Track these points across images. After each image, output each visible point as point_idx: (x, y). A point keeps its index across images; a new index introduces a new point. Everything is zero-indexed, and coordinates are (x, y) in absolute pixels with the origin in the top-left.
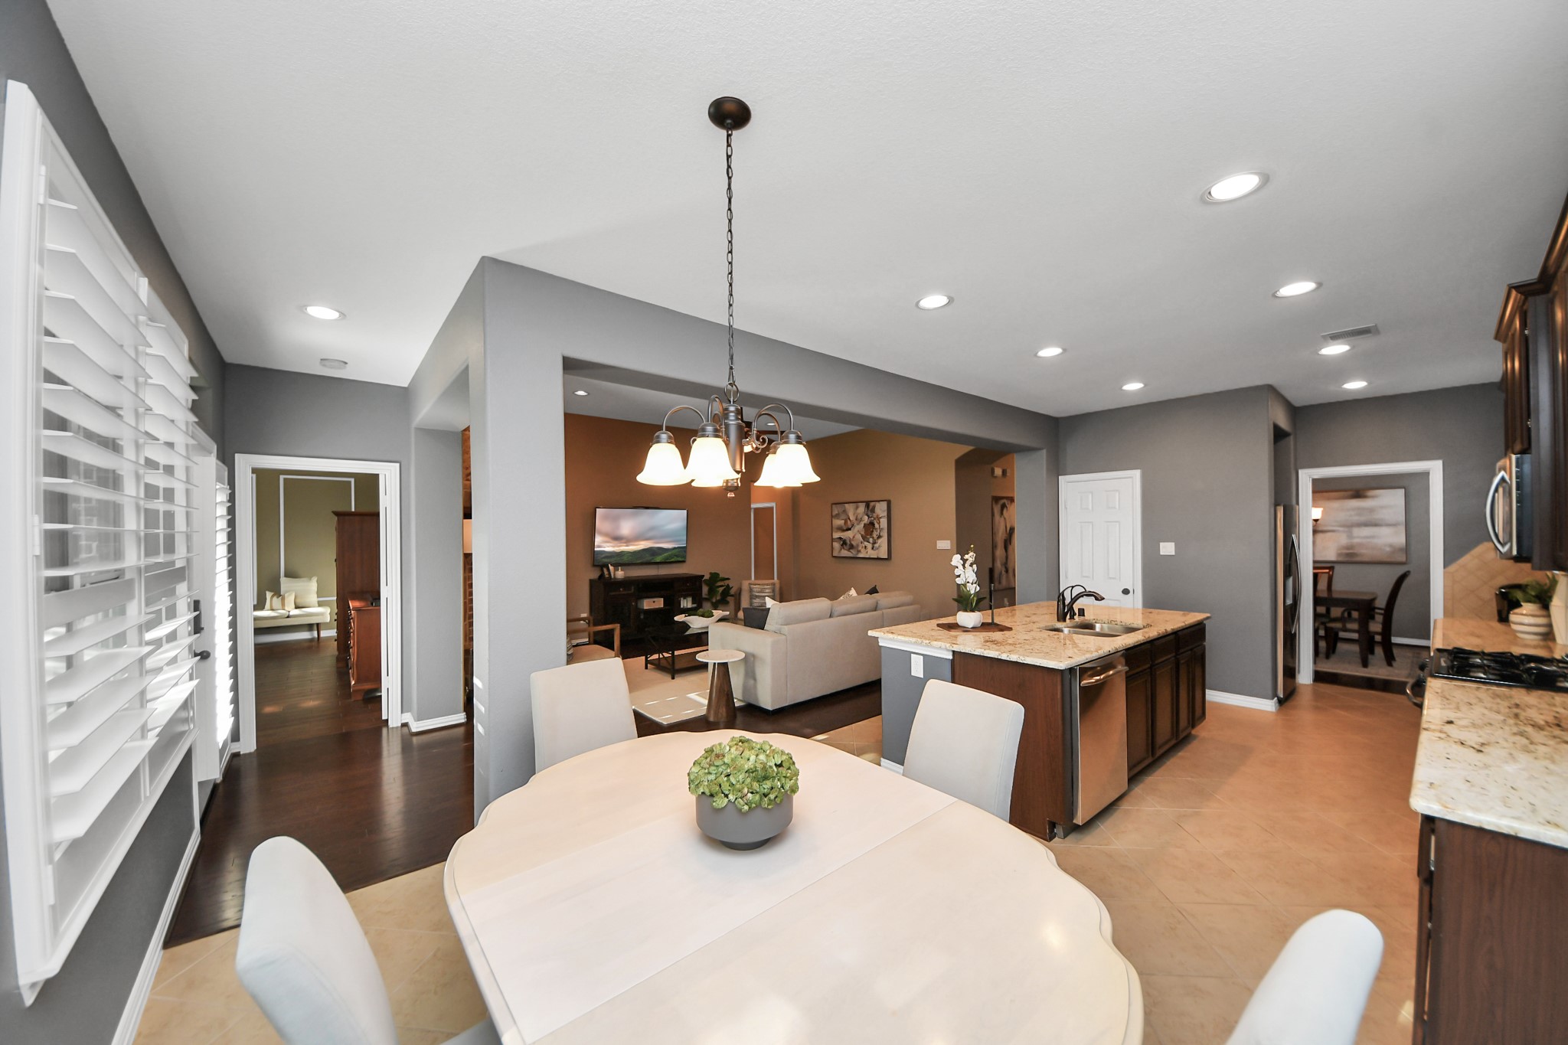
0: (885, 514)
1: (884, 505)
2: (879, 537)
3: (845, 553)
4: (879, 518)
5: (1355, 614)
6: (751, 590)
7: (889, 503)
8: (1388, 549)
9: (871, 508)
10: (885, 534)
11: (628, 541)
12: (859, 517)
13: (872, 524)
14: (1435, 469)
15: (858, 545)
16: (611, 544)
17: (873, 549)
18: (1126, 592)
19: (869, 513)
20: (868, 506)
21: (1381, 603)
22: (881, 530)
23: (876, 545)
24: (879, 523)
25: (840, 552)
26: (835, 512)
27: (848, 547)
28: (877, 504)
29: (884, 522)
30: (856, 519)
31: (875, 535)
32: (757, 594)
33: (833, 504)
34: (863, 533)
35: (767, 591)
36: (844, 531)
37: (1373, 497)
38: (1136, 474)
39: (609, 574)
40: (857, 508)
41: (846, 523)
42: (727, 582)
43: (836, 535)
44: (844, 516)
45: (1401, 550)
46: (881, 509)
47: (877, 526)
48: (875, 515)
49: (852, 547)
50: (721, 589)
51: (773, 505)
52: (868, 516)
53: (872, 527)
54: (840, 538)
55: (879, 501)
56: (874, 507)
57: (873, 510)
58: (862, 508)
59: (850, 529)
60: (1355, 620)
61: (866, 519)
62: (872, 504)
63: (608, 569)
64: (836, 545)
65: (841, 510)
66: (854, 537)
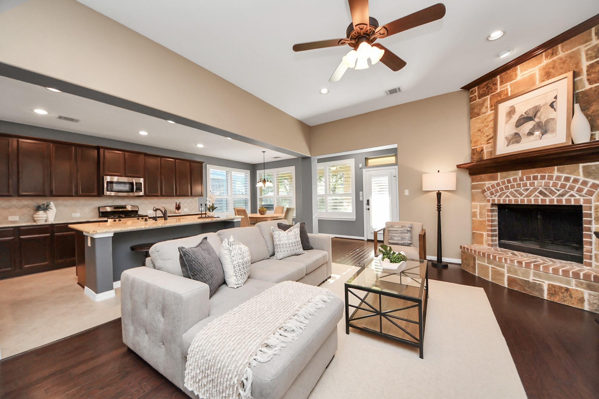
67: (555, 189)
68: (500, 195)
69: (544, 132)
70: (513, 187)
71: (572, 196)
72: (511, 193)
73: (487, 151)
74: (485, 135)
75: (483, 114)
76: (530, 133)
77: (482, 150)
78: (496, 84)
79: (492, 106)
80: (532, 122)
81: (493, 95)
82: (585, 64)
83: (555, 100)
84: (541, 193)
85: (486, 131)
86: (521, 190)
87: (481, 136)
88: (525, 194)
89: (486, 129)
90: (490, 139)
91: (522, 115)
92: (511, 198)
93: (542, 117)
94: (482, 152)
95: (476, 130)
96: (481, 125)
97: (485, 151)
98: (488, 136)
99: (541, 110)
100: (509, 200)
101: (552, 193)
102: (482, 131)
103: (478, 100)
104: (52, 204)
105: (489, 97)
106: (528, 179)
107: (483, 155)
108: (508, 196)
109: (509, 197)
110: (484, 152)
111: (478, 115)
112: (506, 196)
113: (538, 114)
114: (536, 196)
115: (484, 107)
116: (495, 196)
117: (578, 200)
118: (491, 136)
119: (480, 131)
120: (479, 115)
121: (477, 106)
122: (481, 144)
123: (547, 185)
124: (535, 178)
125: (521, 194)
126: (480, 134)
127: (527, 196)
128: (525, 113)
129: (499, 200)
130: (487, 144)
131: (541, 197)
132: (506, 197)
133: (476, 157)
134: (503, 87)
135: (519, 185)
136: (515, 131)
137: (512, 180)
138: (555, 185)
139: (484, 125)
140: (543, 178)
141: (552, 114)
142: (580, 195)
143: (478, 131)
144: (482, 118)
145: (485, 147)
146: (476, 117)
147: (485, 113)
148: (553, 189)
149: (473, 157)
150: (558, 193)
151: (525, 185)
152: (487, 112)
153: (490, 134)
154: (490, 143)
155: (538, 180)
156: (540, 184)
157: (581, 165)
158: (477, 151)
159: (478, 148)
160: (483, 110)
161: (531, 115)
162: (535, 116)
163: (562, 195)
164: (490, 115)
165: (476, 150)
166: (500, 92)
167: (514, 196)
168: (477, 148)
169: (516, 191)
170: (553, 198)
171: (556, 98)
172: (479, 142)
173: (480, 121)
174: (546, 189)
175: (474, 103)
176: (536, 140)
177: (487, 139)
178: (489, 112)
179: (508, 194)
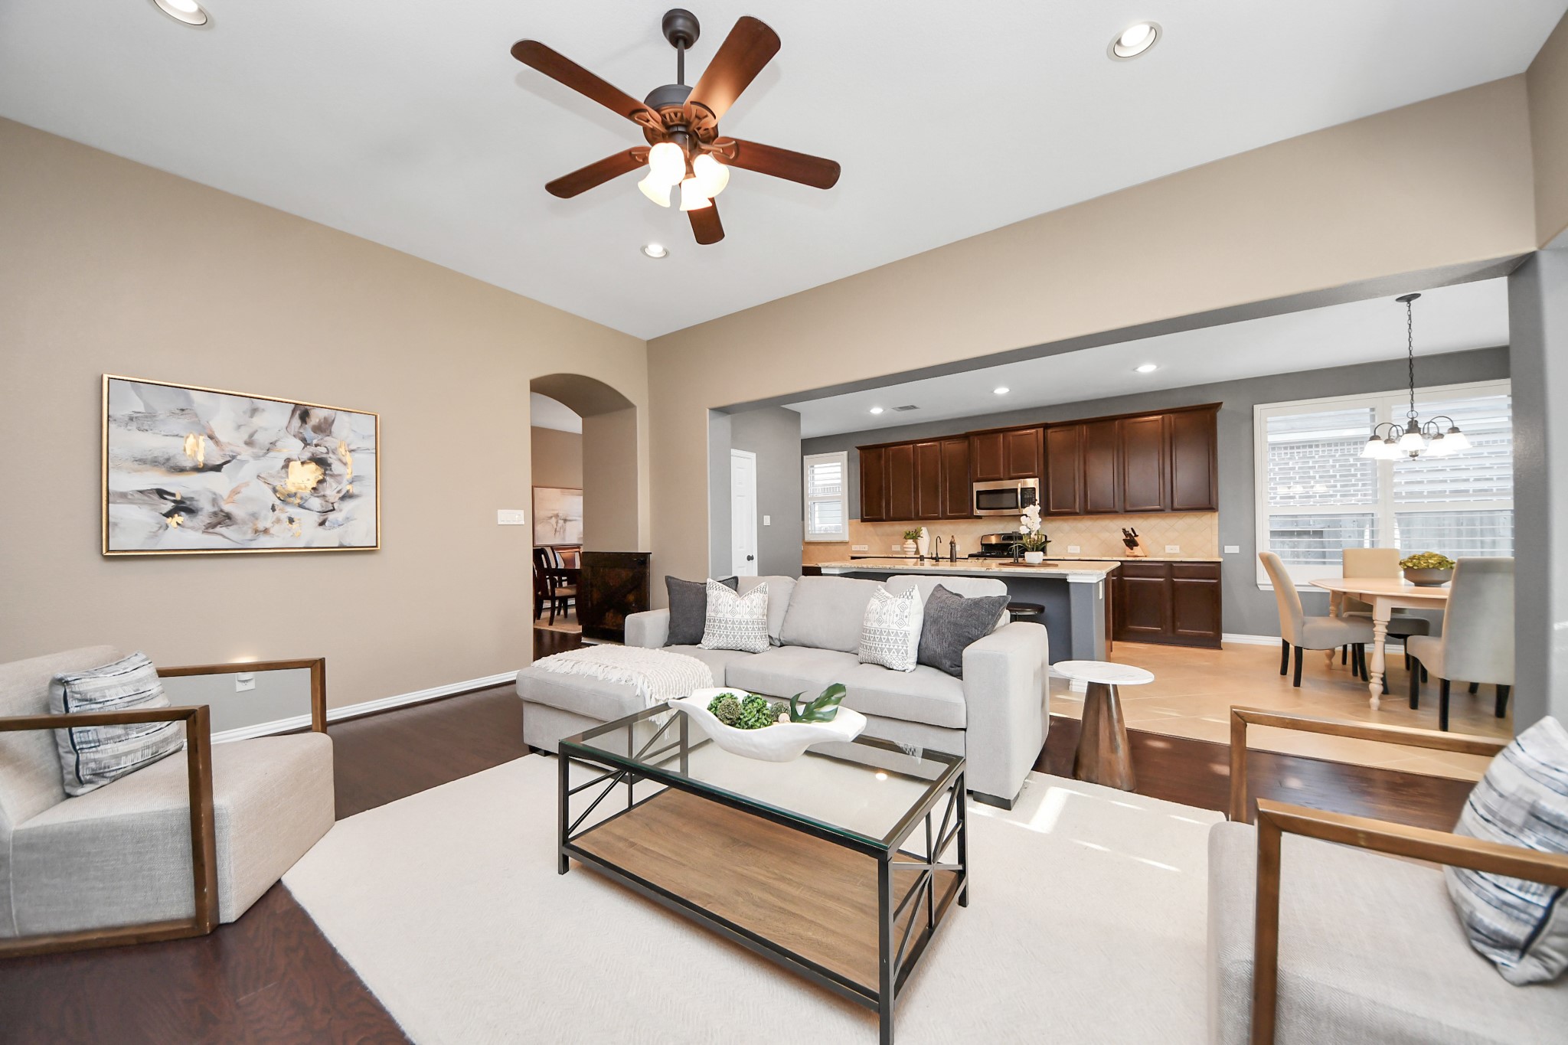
2: (347, 496)
3: (183, 534)
12: (262, 438)
13: (319, 461)
15: (254, 516)
17: (322, 525)
19: (308, 433)
20: (302, 410)
27: (203, 519)
29: (365, 460)
30: (249, 443)
31: (331, 489)
40: (254, 411)
47: (337, 469)
48: (330, 442)
49: (226, 519)
52: (304, 440)
53: (316, 469)
54: (161, 493)
57: (324, 428)
58: (276, 412)
61: (294, 447)
66: (235, 492)
104: (924, 531)
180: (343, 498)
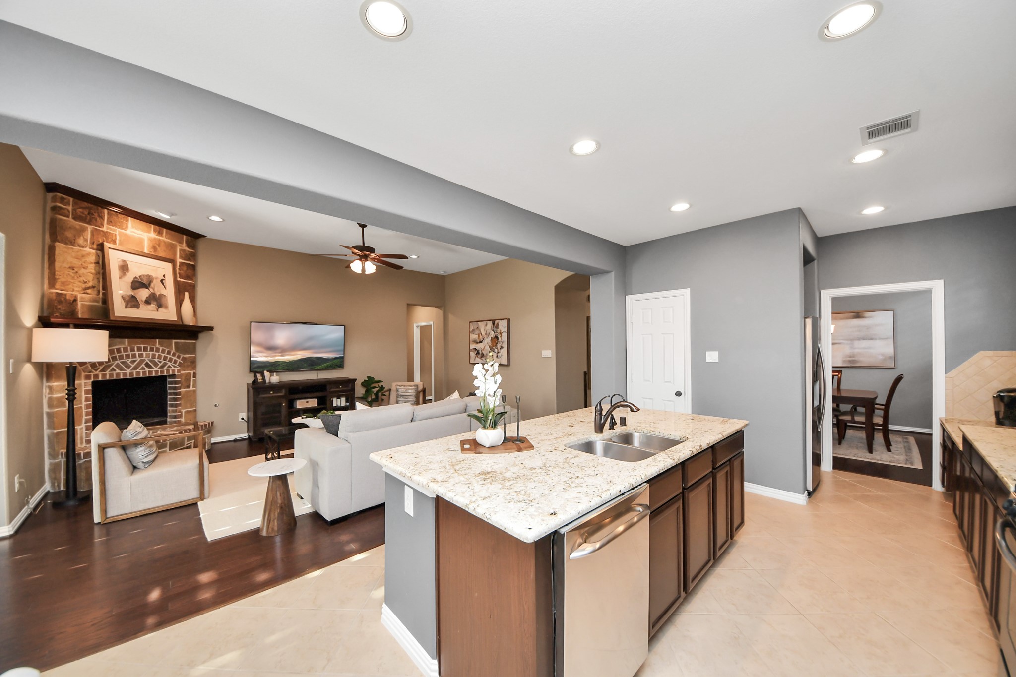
0: (505, 330)
1: (505, 322)
2: (502, 348)
3: (478, 360)
4: (501, 333)
5: (861, 409)
6: (397, 391)
7: (508, 321)
8: (881, 357)
9: (495, 324)
10: (505, 345)
11: (283, 350)
12: (488, 332)
13: (496, 337)
14: (937, 287)
15: (487, 354)
16: (264, 354)
17: (497, 357)
18: (678, 394)
19: (495, 329)
20: (494, 322)
21: (882, 400)
22: (503, 342)
23: (499, 354)
24: (501, 337)
25: (475, 359)
26: (472, 329)
27: (480, 355)
28: (500, 322)
29: (505, 335)
30: (486, 334)
31: (498, 346)
32: (402, 394)
33: (471, 322)
34: (490, 345)
35: (410, 391)
36: (477, 343)
37: (869, 317)
38: (687, 292)
39: (264, 379)
40: (487, 325)
41: (479, 337)
42: (380, 384)
43: (473, 346)
44: (477, 332)
45: (891, 357)
46: (503, 325)
47: (500, 339)
48: (498, 331)
49: (483, 356)
50: (375, 390)
51: (431, 323)
52: (494, 331)
53: (496, 339)
54: (475, 349)
55: (501, 320)
56: (498, 324)
57: (497, 327)
58: (490, 324)
59: (481, 342)
60: (861, 414)
61: (492, 334)
62: (496, 322)
63: (263, 375)
64: (473, 354)
65: (475, 327)
66: (484, 348)
67: (158, 361)
68: (104, 368)
69: (160, 306)
70: (121, 357)
71: (169, 367)
72: (118, 366)
73: (82, 304)
74: (82, 279)
75: (79, 246)
76: (147, 302)
77: (75, 300)
78: (102, 218)
79: (93, 243)
80: (147, 290)
81: (97, 229)
82: (179, 261)
83: (163, 278)
84: (147, 365)
85: (83, 274)
86: (128, 362)
87: (73, 278)
88: (133, 366)
89: (82, 271)
90: (89, 288)
91: (136, 278)
92: (118, 371)
93: (156, 289)
94: (75, 303)
95: (67, 266)
96: (77, 263)
97: (79, 303)
98: (85, 282)
99: (155, 281)
100: (118, 375)
101: (156, 364)
102: (77, 272)
103: (71, 219)
105: (90, 228)
106: (139, 349)
107: (76, 308)
108: (113, 370)
109: (115, 370)
110: (77, 304)
111: (73, 243)
112: (111, 369)
113: (152, 285)
114: (143, 368)
115: (82, 237)
116: (96, 370)
117: (173, 371)
118: (90, 284)
119: (74, 270)
120: (73, 245)
121: (70, 228)
122: (73, 290)
123: (154, 356)
124: (145, 349)
125: (128, 367)
126: (73, 275)
127: (135, 368)
128: (140, 277)
129: (104, 375)
130: (84, 293)
131: (147, 369)
132: (111, 371)
133: (64, 309)
134: (111, 229)
135: (128, 356)
136: (131, 292)
137: (122, 349)
138: (160, 357)
139: (80, 264)
140: (152, 350)
141: (164, 292)
142: (174, 367)
143: (70, 268)
144: (78, 252)
145: (79, 296)
146: (66, 244)
147: (83, 247)
148: (156, 360)
149: (59, 307)
150: (160, 364)
151: (134, 356)
152: (86, 247)
153: (89, 281)
154: (87, 293)
155: (147, 351)
156: (147, 355)
157: (174, 341)
158: (65, 299)
159: (69, 293)
160: (81, 241)
161: (145, 281)
162: (149, 284)
163: (162, 367)
164: (89, 254)
165: (64, 296)
166: (107, 232)
167: (121, 369)
168: (66, 295)
169: (122, 363)
170: (156, 369)
171: (164, 276)
172: (70, 286)
173: (74, 254)
174: (151, 361)
175: (65, 220)
176: (153, 311)
177: (84, 286)
178: (88, 250)
179: (113, 366)
180: (500, 349)
